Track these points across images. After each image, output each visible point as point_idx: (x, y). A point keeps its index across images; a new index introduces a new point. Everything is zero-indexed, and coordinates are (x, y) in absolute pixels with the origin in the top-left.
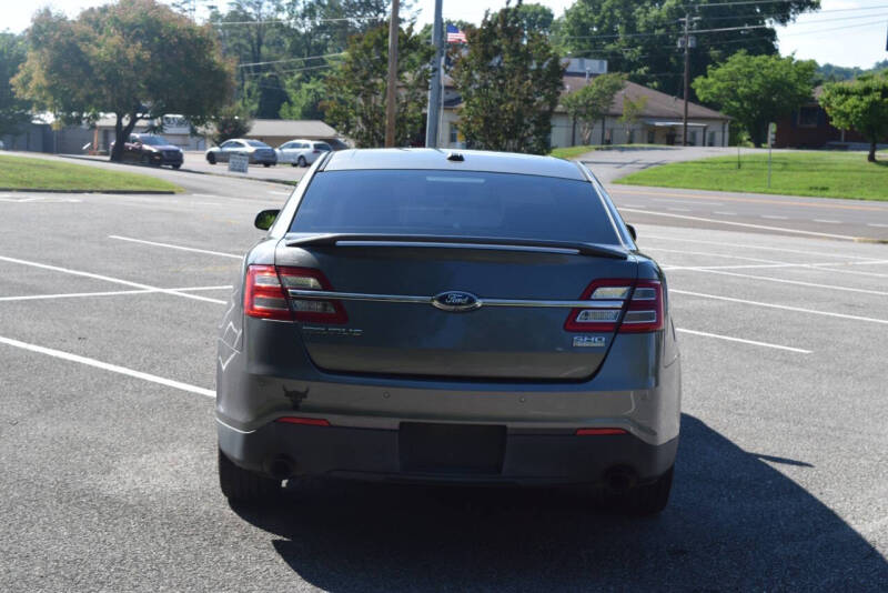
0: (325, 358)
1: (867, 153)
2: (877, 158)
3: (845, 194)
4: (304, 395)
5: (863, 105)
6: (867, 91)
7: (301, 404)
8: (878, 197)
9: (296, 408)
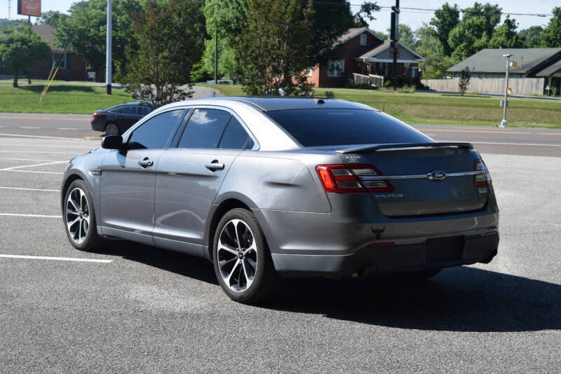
0: (387, 210)
1: (12, 81)
2: (19, 85)
3: (6, 109)
4: (382, 231)
5: (10, 50)
6: (11, 41)
7: (381, 236)
8: (29, 111)
9: (378, 238)
